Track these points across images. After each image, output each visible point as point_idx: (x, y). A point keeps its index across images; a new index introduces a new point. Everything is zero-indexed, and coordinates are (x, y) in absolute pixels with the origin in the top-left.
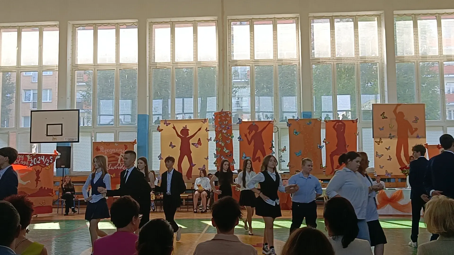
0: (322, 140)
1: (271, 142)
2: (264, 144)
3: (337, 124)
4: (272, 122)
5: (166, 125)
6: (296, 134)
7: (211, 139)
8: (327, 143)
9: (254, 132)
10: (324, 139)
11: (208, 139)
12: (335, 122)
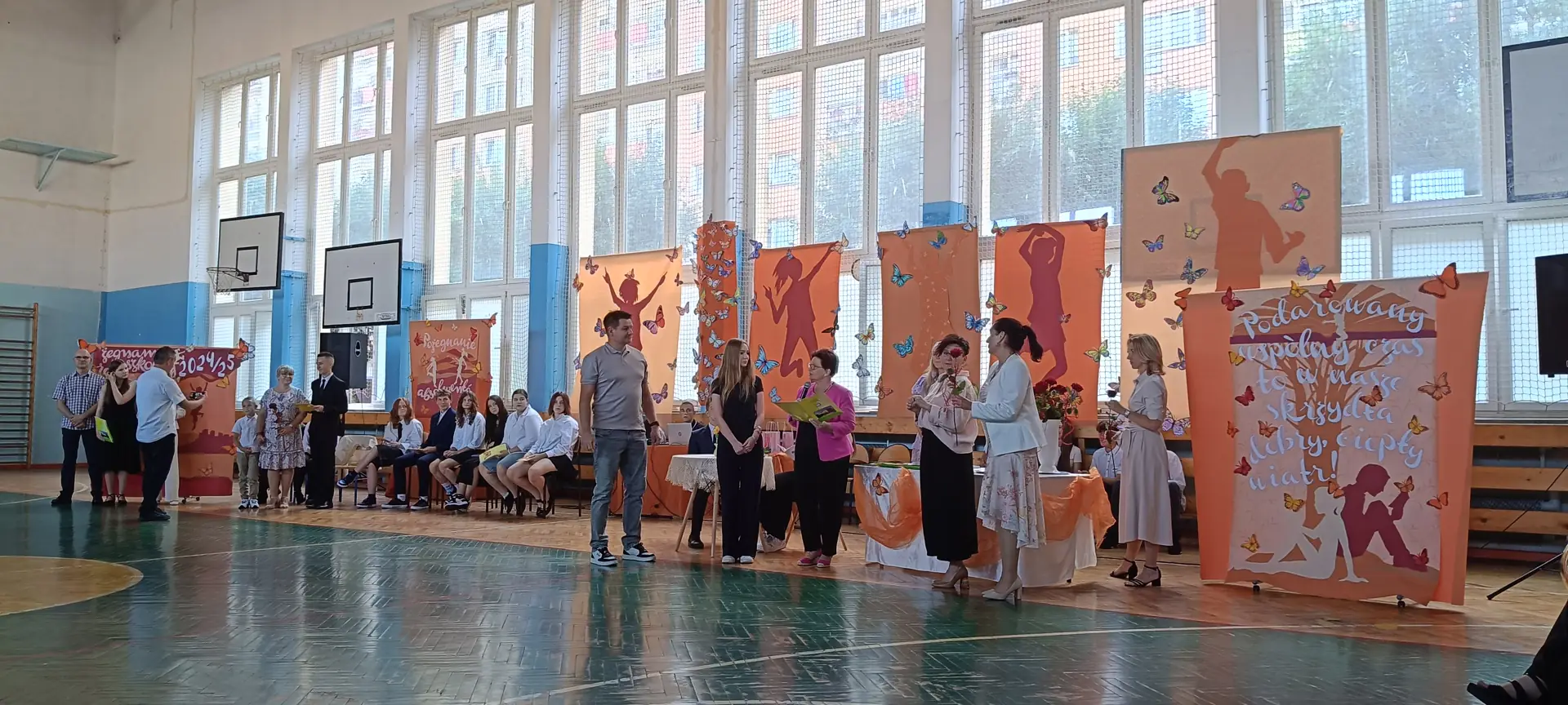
0: (984, 299)
1: (832, 311)
2: (814, 320)
3: (1036, 238)
4: (837, 248)
5: (589, 270)
6: (901, 282)
7: (687, 309)
8: (1000, 307)
9: (789, 281)
10: (990, 293)
11: (678, 308)
12: (1027, 234)
